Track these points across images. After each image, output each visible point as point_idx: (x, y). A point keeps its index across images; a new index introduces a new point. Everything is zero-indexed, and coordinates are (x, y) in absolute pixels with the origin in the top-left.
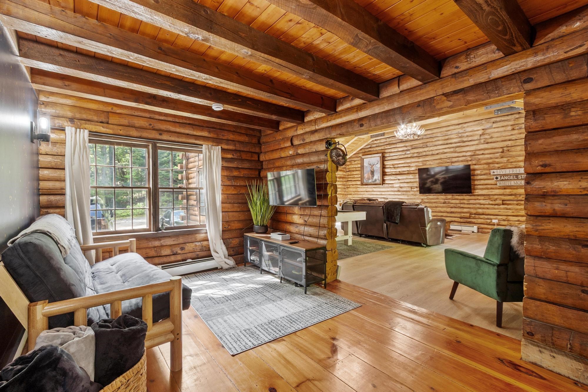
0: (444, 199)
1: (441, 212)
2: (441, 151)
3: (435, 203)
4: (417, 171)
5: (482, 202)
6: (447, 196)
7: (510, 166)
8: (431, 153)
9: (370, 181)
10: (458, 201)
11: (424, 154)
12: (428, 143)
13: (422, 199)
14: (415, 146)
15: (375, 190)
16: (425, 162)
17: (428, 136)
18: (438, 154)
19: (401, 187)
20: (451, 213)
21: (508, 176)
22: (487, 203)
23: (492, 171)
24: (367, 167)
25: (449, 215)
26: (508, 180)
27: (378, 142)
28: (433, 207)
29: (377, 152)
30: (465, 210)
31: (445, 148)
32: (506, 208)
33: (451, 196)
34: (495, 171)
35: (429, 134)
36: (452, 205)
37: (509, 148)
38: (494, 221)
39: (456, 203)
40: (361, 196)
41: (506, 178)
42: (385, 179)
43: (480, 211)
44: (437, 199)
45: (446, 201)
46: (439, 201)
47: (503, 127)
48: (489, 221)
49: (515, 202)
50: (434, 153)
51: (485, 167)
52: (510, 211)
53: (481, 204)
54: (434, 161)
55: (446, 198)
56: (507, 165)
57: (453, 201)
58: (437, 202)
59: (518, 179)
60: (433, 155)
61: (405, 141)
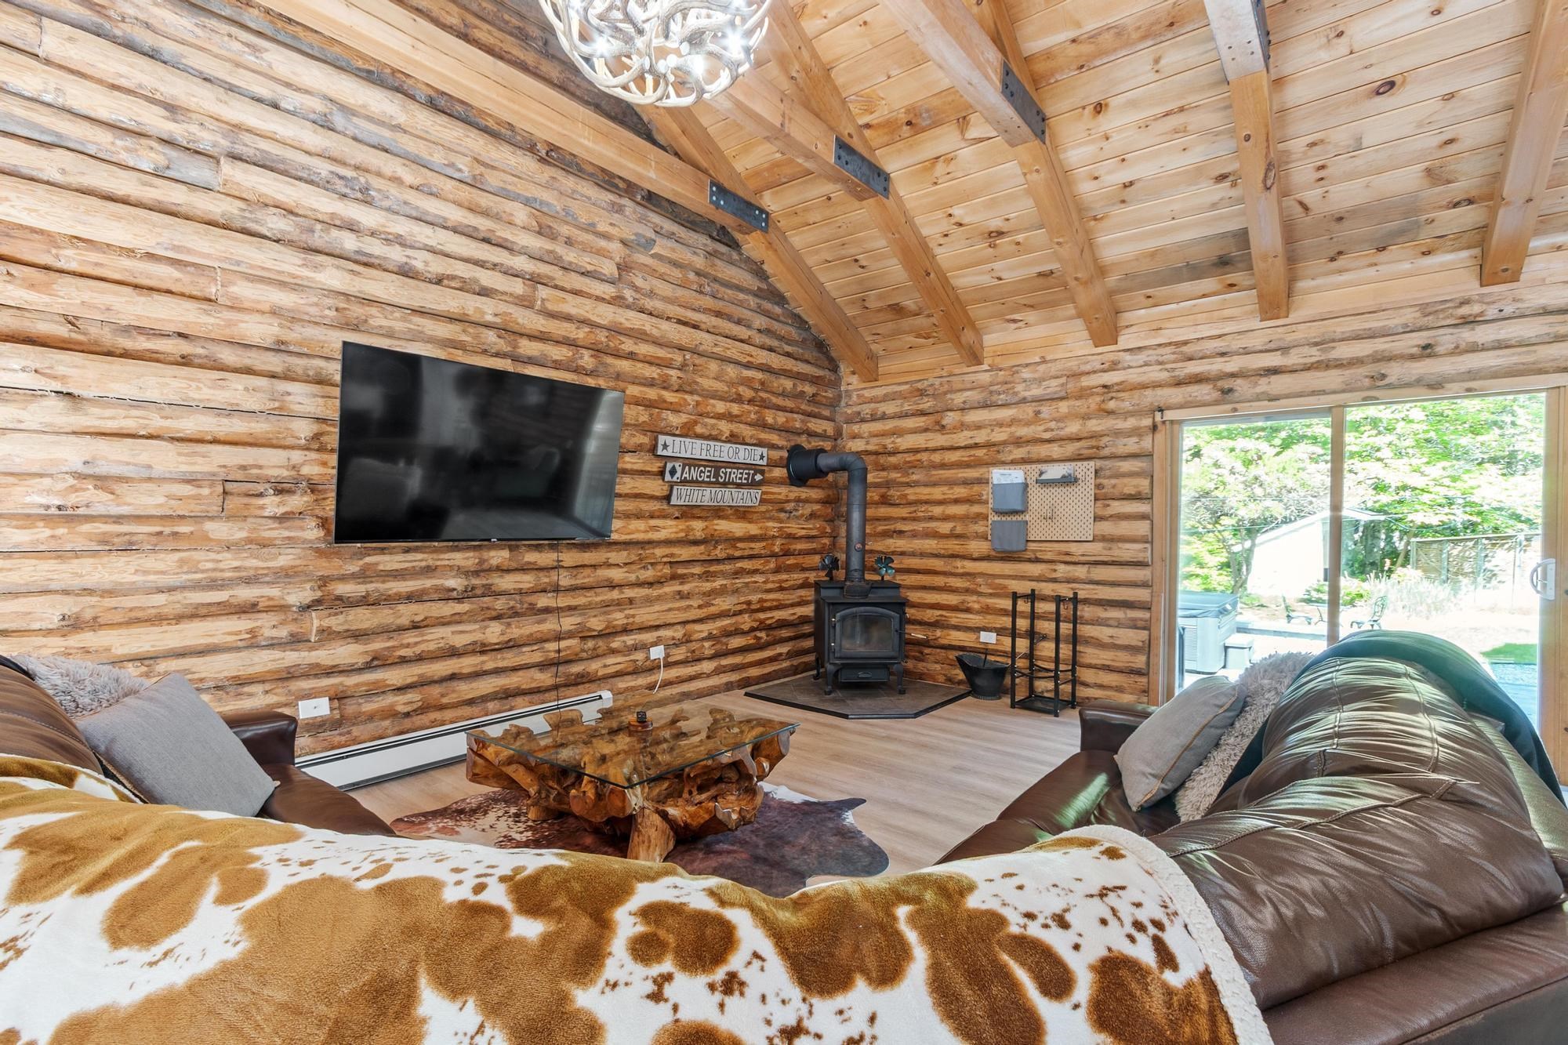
0: (467, 574)
1: (453, 653)
3: (410, 598)
4: (334, 370)
5: (616, 575)
6: (486, 555)
7: (699, 429)
8: (396, 255)
10: (527, 581)
11: (349, 242)
12: (376, 182)
13: (324, 581)
14: (264, 145)
17: (364, 128)
18: (438, 281)
20: (510, 645)
21: (699, 466)
22: (632, 577)
23: (662, 439)
25: (489, 662)
26: (697, 481)
28: (401, 629)
30: (568, 623)
31: (480, 264)
32: (679, 592)
33: (505, 554)
34: (669, 439)
35: (370, 119)
36: (500, 604)
37: (698, 361)
38: (657, 653)
39: (520, 592)
41: (694, 474)
43: (619, 618)
44: (428, 571)
45: (476, 581)
46: (437, 589)
47: (675, 264)
48: (639, 656)
49: (697, 570)
50: (419, 265)
51: (642, 419)
52: (695, 603)
53: (612, 586)
54: (417, 320)
55: (482, 561)
56: (696, 423)
57: (507, 582)
58: (424, 592)
59: (717, 483)
60: (406, 272)
61: (152, 55)
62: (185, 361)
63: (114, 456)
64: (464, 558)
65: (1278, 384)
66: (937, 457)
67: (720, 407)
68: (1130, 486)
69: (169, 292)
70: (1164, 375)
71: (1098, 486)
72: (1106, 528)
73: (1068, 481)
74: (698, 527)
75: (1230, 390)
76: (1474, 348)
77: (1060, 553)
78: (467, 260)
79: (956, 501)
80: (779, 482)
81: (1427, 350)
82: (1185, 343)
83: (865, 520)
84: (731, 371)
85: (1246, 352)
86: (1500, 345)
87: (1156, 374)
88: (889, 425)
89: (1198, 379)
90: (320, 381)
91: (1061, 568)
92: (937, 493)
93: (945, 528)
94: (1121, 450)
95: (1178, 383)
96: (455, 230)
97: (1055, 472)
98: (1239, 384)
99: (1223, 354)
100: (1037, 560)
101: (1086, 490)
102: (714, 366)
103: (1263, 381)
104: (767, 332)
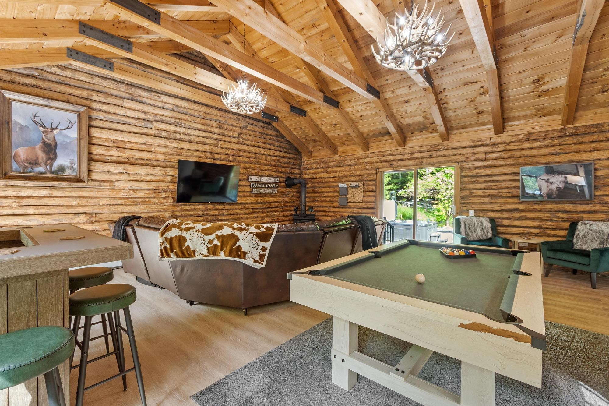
0: (203, 210)
2: (202, 140)
5: (239, 211)
6: (207, 206)
7: (260, 174)
8: (188, 138)
9: (41, 169)
10: (216, 212)
11: (178, 136)
12: (183, 122)
13: (173, 212)
14: (161, 117)
15: (56, 193)
16: (180, 151)
17: (181, 110)
18: (196, 143)
19: (134, 190)
21: (260, 183)
22: (242, 212)
23: (250, 177)
24: (23, 128)
26: (259, 187)
27: (68, 73)
29: (65, 99)
31: (205, 137)
32: (255, 216)
33: (212, 206)
34: (252, 177)
35: (182, 107)
36: (210, 218)
37: (260, 156)
39: (215, 215)
41: (259, 185)
42: (92, 168)
44: (194, 210)
45: (205, 212)
46: (196, 214)
49: (260, 210)
50: (192, 139)
51: (245, 172)
52: (259, 219)
53: (237, 214)
54: (192, 152)
55: (206, 208)
56: (259, 172)
57: (212, 213)
58: (193, 214)
59: (265, 187)
60: (190, 141)
61: (141, 102)
62: (147, 165)
63: (136, 185)
64: (202, 207)
65: (402, 163)
66: (326, 180)
67: (266, 168)
68: (371, 188)
69: (144, 151)
70: (378, 160)
71: (364, 188)
72: (366, 199)
73: (357, 187)
74: (260, 199)
75: (392, 164)
76: (440, 156)
77: (355, 206)
78: (203, 137)
79: (331, 192)
80: (283, 187)
81: (431, 156)
82: (383, 152)
83: (306, 197)
84: (269, 158)
85: (396, 155)
86: (444, 156)
87: (376, 159)
88: (314, 171)
89: (385, 161)
90: (173, 167)
91: (356, 209)
92: (326, 190)
93: (328, 199)
94: (369, 179)
95: (382, 162)
96: (200, 130)
97: (354, 184)
98: (394, 163)
99: (391, 155)
100: (350, 208)
101: (361, 189)
102: (264, 157)
103: (399, 162)
104: (279, 146)
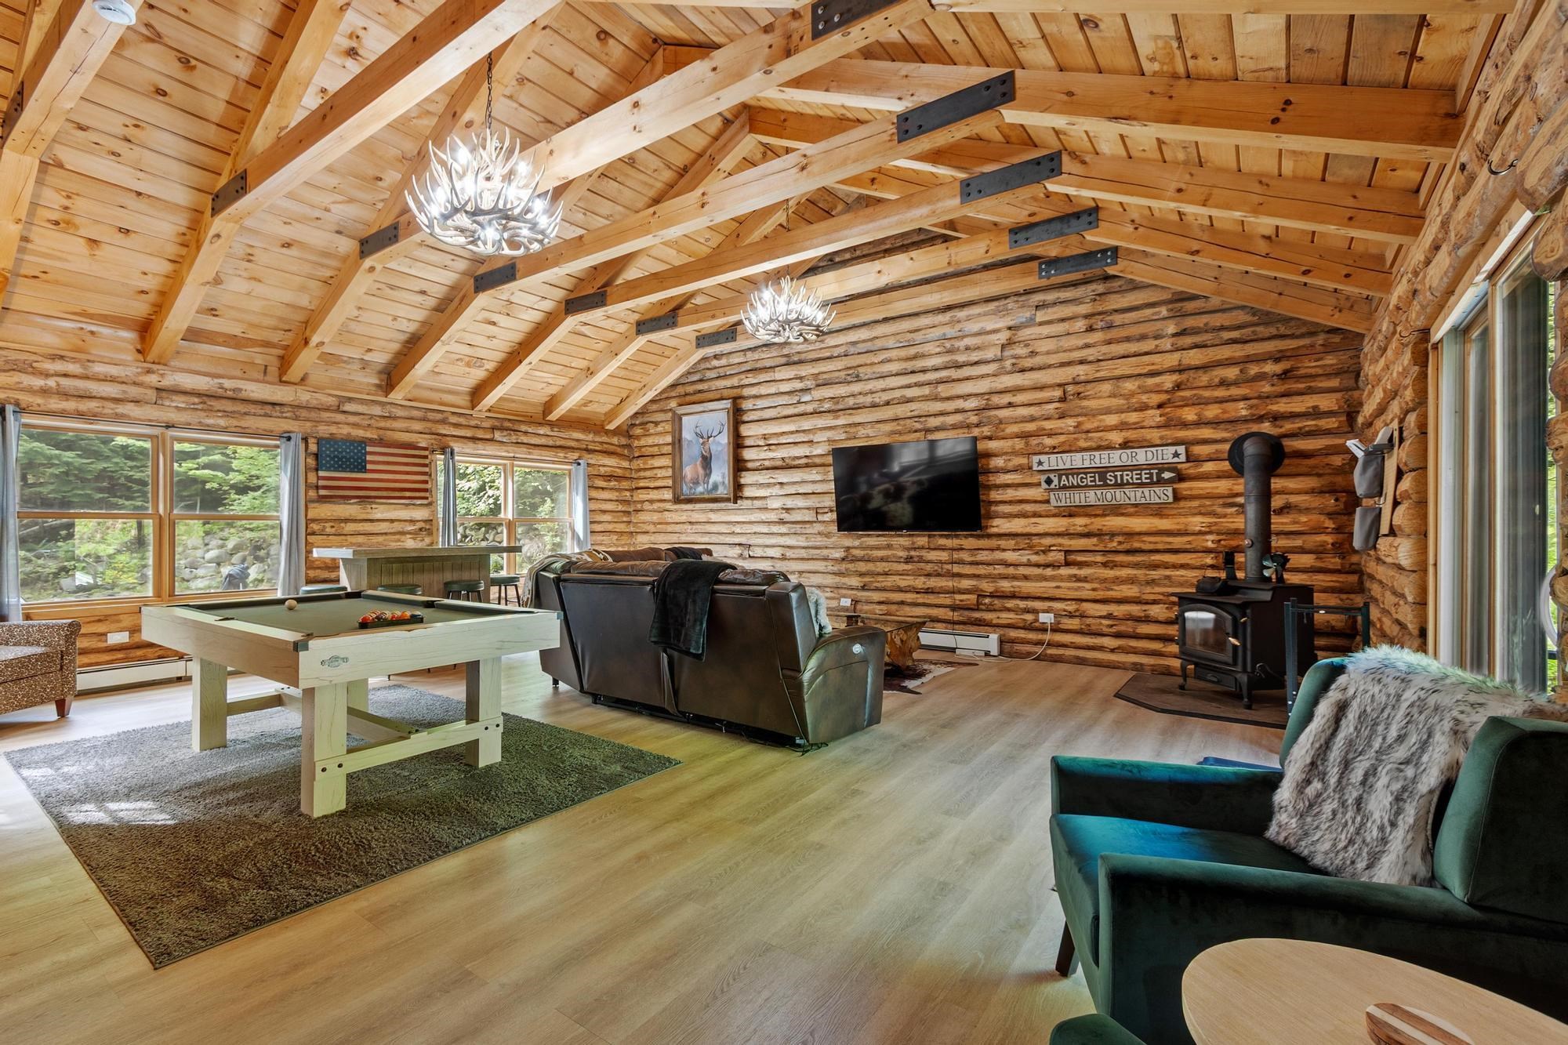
0: (908, 549)
1: (900, 590)
2: (897, 394)
3: (882, 559)
4: (830, 460)
5: (1010, 556)
6: (915, 539)
7: (1083, 444)
8: (868, 399)
9: (700, 489)
10: (944, 556)
11: (851, 402)
12: (861, 370)
13: (848, 549)
14: (825, 376)
15: (714, 517)
16: (852, 430)
17: (862, 347)
18: (888, 403)
19: (788, 510)
20: (928, 591)
21: (1078, 474)
22: (1024, 559)
23: (1036, 459)
24: (690, 442)
25: (921, 599)
26: (1079, 486)
28: (879, 574)
29: (718, 396)
30: (966, 584)
31: (909, 386)
32: (1075, 576)
33: (926, 539)
34: (1043, 458)
35: (864, 341)
36: (929, 567)
37: (1080, 388)
38: (1046, 618)
39: (941, 562)
40: (674, 538)
41: (1074, 481)
42: (743, 481)
43: (1006, 585)
44: (889, 547)
45: (913, 553)
46: (894, 556)
47: (1063, 320)
48: (1029, 617)
49: (1099, 558)
50: (877, 400)
51: (1017, 447)
52: (1088, 586)
53: (1007, 565)
54: (879, 426)
55: (913, 543)
56: (1077, 439)
57: (933, 555)
58: (888, 557)
59: (1106, 485)
60: (874, 406)
62: (807, 466)
63: (790, 503)
64: (904, 541)
67: (1112, 420)
74: (1080, 521)
78: (902, 387)
96: (897, 374)
102: (1106, 387)
